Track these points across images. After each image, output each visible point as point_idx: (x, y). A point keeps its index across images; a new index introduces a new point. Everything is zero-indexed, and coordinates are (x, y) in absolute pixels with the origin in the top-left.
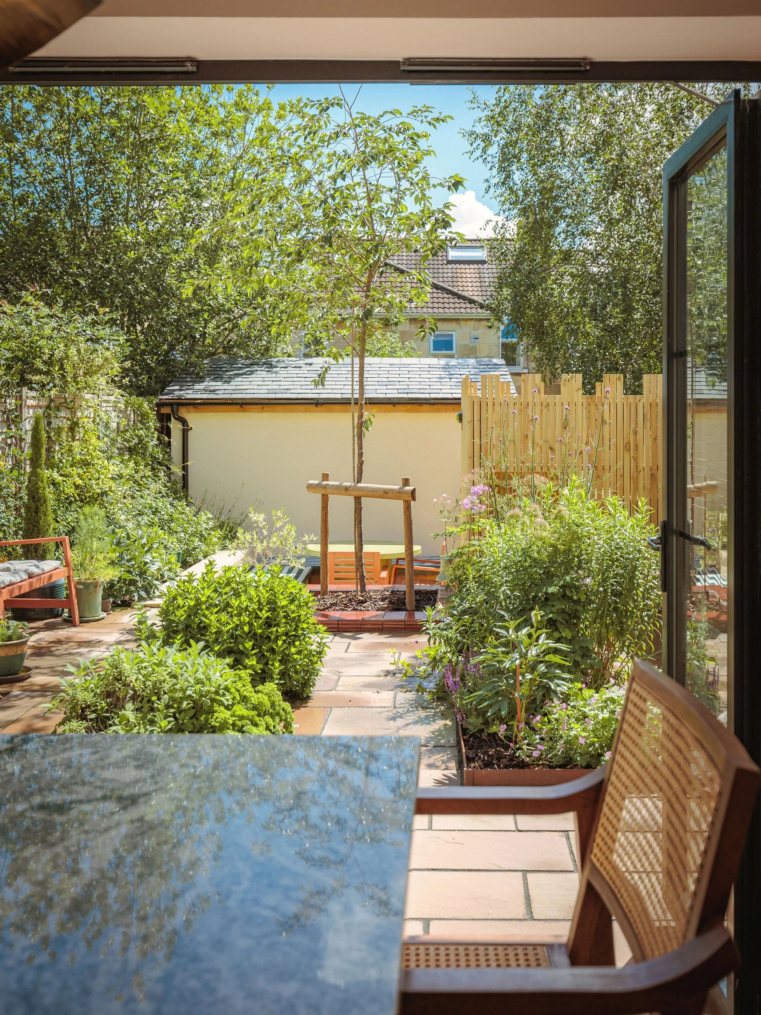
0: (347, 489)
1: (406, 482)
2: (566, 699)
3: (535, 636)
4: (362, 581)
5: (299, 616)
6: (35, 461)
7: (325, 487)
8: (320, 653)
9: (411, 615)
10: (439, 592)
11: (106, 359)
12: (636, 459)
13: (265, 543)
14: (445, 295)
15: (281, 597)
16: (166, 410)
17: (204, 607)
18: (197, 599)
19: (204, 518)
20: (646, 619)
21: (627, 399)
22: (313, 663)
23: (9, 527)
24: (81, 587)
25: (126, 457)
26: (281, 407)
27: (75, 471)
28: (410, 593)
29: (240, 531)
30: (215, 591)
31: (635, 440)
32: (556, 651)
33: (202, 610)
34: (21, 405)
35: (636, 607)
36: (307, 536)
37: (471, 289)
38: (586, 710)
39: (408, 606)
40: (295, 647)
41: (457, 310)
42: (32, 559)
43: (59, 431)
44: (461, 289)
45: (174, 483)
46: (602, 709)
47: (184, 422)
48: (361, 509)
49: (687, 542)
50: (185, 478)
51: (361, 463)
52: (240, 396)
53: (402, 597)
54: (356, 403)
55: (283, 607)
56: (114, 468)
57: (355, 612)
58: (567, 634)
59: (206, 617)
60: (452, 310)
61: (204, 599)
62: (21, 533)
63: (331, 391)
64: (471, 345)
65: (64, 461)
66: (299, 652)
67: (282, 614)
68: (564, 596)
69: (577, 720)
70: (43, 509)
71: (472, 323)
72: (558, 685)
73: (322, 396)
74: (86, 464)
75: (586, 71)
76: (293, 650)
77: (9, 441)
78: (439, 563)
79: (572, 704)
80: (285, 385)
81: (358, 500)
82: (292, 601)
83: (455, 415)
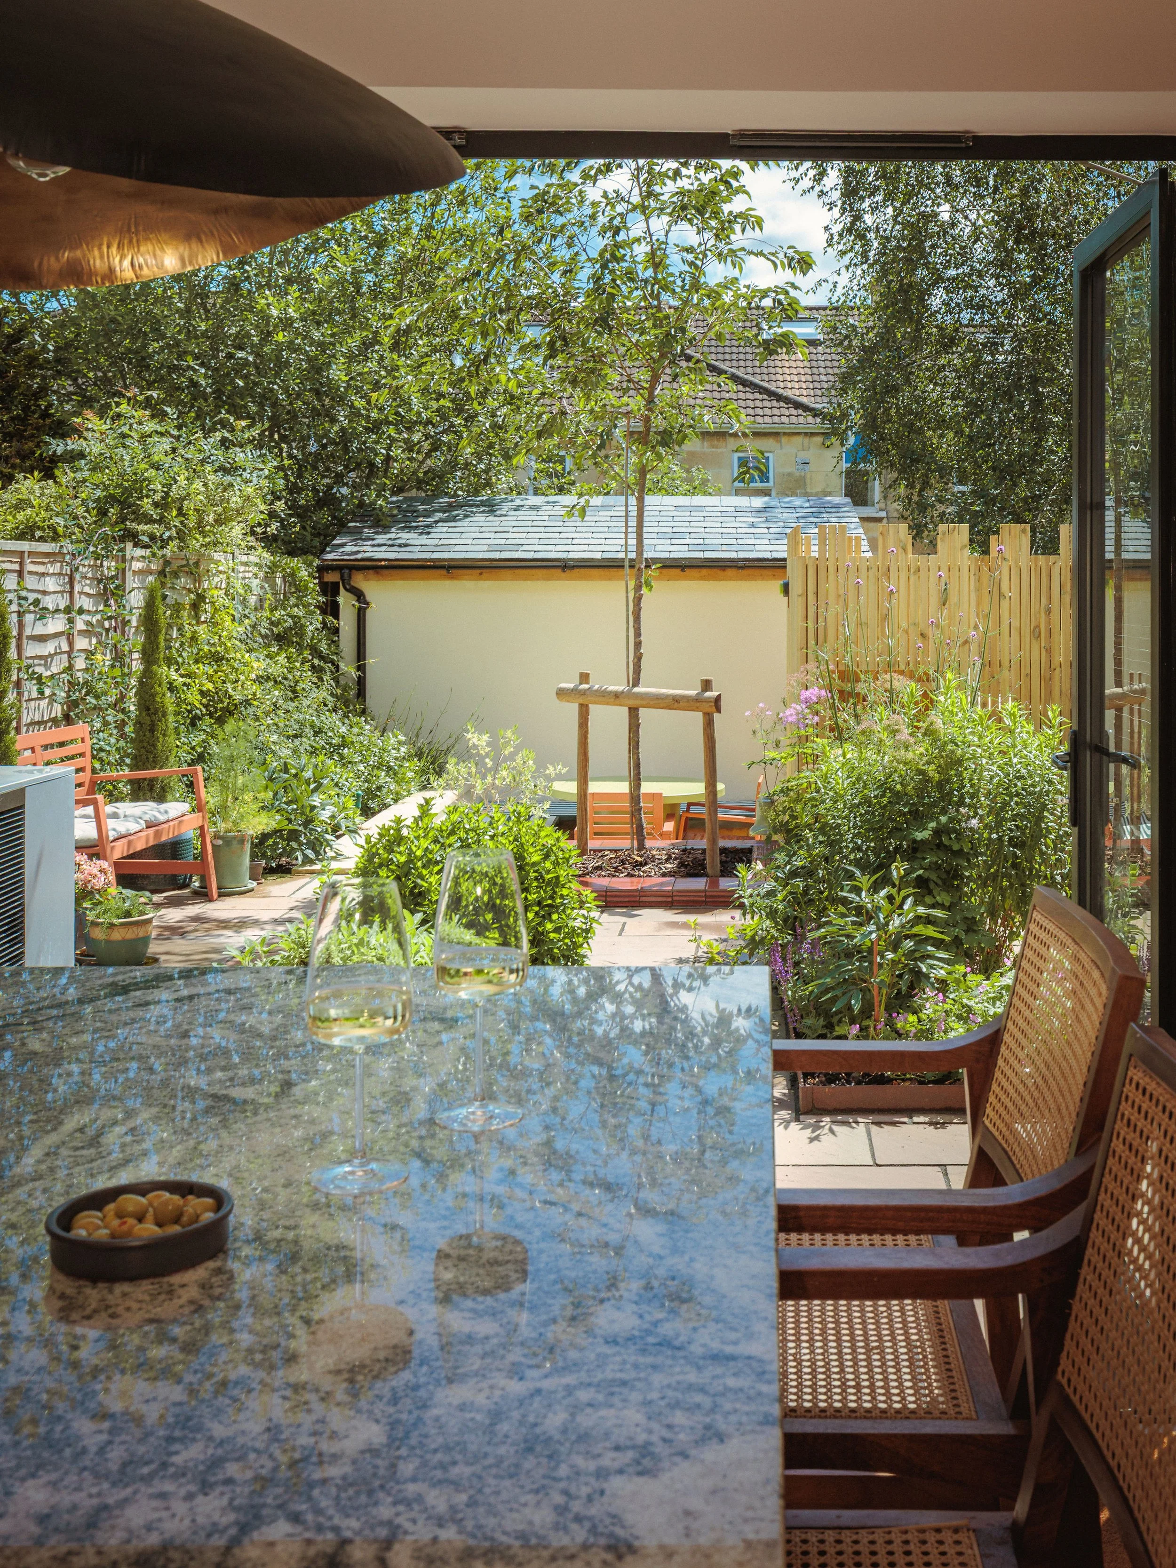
0: (617, 695)
1: (707, 685)
2: (943, 986)
3: (898, 900)
4: (639, 834)
5: (557, 878)
6: (149, 656)
7: (584, 693)
8: (587, 931)
9: (714, 883)
10: (755, 850)
11: (248, 498)
12: (1049, 651)
13: (489, 779)
14: (757, 396)
15: (531, 850)
16: (331, 577)
17: (419, 864)
18: (411, 853)
19: (393, 741)
20: (1059, 878)
21: (1036, 560)
22: (576, 946)
23: (109, 753)
24: (220, 842)
25: (275, 649)
26: (509, 572)
27: (201, 669)
28: (713, 850)
29: (452, 761)
30: (436, 841)
31: (1049, 622)
32: (929, 921)
33: (416, 869)
34: (124, 570)
35: (1045, 862)
36: (551, 768)
37: (797, 386)
38: (971, 1003)
39: (709, 870)
40: (551, 921)
41: (776, 419)
42: (146, 800)
43: (177, 608)
44: (782, 385)
45: (345, 689)
46: (994, 1000)
47: (359, 595)
48: (638, 726)
49: (1105, 758)
50: (361, 682)
51: (639, 658)
52: (446, 555)
53: (701, 857)
54: (632, 567)
55: (534, 864)
56: (258, 664)
57: (628, 879)
58: (943, 898)
59: (422, 878)
60: (767, 420)
61: (419, 853)
62: (128, 761)
63: (586, 548)
64: (797, 474)
65: (185, 654)
66: (557, 930)
67: (533, 875)
68: (940, 846)
69: (959, 1017)
70: (161, 726)
71: (799, 440)
72: (932, 967)
73: (572, 555)
74: (217, 659)
75: (968, 147)
76: (549, 926)
77: (106, 624)
78: (753, 810)
79: (952, 996)
80: (515, 537)
81: (633, 712)
82: (547, 856)
83: (778, 584)
